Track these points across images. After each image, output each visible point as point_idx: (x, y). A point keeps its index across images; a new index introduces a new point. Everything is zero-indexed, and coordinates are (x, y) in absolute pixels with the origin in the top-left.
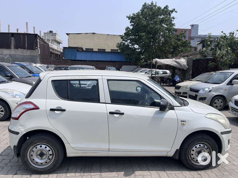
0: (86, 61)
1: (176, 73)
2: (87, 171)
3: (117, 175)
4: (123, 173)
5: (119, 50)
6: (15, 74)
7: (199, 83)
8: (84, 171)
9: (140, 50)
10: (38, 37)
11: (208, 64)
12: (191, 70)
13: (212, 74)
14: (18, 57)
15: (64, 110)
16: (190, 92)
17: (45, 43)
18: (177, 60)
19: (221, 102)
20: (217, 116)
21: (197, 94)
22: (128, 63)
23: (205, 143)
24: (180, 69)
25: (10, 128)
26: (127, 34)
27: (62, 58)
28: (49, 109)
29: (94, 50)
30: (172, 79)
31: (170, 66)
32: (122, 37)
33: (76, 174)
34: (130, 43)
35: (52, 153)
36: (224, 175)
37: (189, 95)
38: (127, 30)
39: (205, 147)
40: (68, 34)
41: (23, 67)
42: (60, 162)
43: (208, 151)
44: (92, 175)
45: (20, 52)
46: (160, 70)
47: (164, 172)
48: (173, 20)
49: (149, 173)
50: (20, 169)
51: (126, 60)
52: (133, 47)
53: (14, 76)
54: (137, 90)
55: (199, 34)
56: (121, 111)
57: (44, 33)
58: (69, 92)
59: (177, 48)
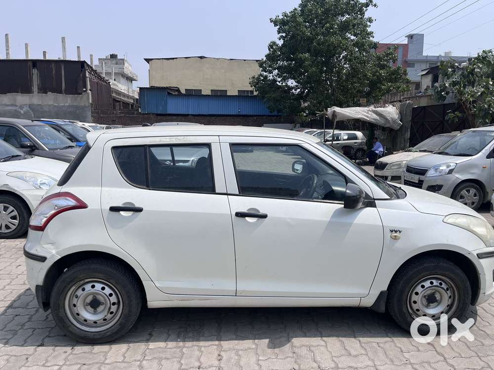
0: (188, 115)
1: (377, 137)
2: (190, 337)
3: (254, 346)
4: (267, 341)
5: (256, 91)
6: (41, 143)
7: (426, 155)
8: (185, 338)
9: (299, 90)
10: (86, 68)
11: (446, 117)
12: (409, 130)
13: (455, 136)
14: (47, 110)
15: (139, 210)
16: (408, 174)
17: (102, 79)
18: (379, 109)
19: (475, 195)
20: (468, 220)
21: (422, 178)
22: (275, 118)
23: (444, 278)
24: (386, 127)
25: (27, 250)
26: (272, 58)
27: (138, 110)
28: (108, 208)
29: (203, 93)
30: (368, 150)
31: (363, 121)
32: (261, 64)
33: (167, 344)
34: (279, 75)
35: (116, 301)
36: (483, 345)
37: (405, 180)
38: (272, 48)
39: (444, 286)
40: (148, 60)
41: (58, 128)
42: (134, 318)
43: (449, 295)
44: (202, 346)
45: (50, 100)
46: (342, 132)
47: (353, 339)
48: (368, 23)
49: (322, 341)
50: (50, 335)
51: (271, 112)
52: (284, 84)
53: (38, 146)
54: (294, 170)
55: (425, 54)
56: (260, 210)
57: (99, 59)
58: (149, 171)
59: (379, 85)
